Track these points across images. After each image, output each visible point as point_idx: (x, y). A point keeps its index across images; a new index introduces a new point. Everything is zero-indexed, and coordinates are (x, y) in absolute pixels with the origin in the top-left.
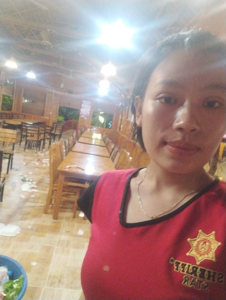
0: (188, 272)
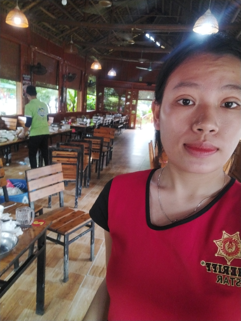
0: (220, 272)
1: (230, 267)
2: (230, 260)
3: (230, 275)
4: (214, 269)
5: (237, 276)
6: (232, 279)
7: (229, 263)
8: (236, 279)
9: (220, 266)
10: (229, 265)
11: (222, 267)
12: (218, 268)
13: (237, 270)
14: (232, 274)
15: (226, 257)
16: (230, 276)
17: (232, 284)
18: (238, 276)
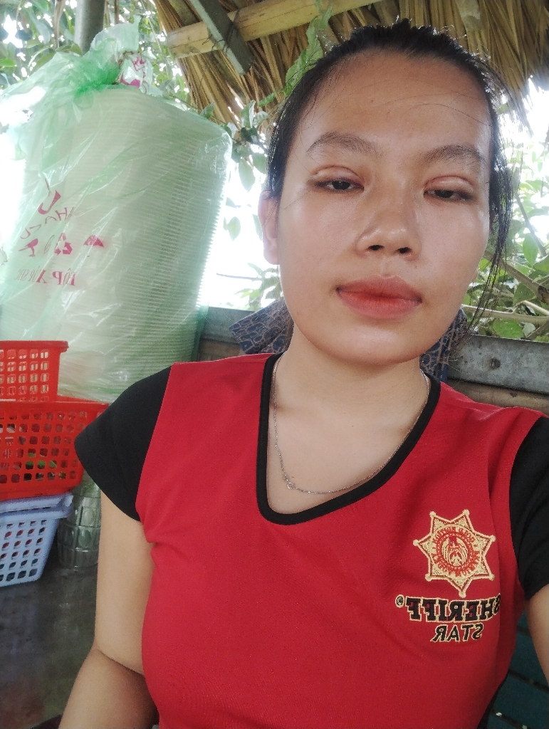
1: (466, 601)
2: (464, 587)
3: (464, 621)
4: (428, 614)
5: (478, 620)
6: (467, 627)
7: (463, 595)
8: (474, 625)
9: (442, 604)
10: (461, 599)
11: (447, 606)
12: (437, 607)
13: (479, 605)
14: (468, 618)
15: (450, 579)
16: (464, 623)
17: (466, 639)
18: (481, 618)
